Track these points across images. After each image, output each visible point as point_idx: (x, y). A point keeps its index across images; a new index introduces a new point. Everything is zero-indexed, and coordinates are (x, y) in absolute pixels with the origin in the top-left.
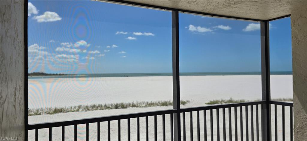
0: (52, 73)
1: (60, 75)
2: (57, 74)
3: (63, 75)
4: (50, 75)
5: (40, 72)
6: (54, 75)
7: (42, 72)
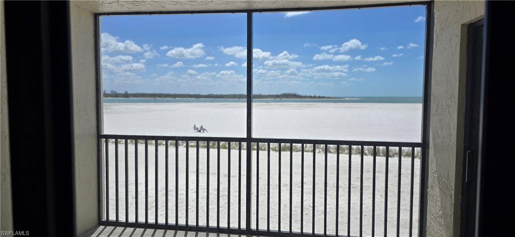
0: (308, 95)
1: (319, 97)
2: (315, 97)
3: (324, 97)
4: (305, 97)
5: (292, 93)
6: (310, 97)
7: (295, 93)
